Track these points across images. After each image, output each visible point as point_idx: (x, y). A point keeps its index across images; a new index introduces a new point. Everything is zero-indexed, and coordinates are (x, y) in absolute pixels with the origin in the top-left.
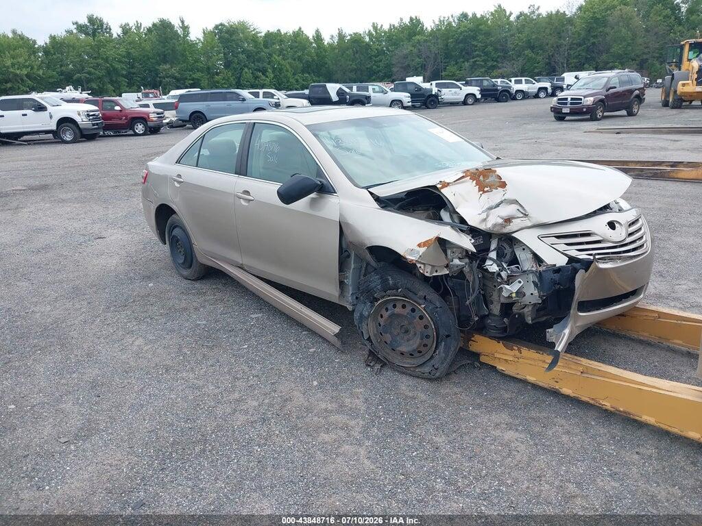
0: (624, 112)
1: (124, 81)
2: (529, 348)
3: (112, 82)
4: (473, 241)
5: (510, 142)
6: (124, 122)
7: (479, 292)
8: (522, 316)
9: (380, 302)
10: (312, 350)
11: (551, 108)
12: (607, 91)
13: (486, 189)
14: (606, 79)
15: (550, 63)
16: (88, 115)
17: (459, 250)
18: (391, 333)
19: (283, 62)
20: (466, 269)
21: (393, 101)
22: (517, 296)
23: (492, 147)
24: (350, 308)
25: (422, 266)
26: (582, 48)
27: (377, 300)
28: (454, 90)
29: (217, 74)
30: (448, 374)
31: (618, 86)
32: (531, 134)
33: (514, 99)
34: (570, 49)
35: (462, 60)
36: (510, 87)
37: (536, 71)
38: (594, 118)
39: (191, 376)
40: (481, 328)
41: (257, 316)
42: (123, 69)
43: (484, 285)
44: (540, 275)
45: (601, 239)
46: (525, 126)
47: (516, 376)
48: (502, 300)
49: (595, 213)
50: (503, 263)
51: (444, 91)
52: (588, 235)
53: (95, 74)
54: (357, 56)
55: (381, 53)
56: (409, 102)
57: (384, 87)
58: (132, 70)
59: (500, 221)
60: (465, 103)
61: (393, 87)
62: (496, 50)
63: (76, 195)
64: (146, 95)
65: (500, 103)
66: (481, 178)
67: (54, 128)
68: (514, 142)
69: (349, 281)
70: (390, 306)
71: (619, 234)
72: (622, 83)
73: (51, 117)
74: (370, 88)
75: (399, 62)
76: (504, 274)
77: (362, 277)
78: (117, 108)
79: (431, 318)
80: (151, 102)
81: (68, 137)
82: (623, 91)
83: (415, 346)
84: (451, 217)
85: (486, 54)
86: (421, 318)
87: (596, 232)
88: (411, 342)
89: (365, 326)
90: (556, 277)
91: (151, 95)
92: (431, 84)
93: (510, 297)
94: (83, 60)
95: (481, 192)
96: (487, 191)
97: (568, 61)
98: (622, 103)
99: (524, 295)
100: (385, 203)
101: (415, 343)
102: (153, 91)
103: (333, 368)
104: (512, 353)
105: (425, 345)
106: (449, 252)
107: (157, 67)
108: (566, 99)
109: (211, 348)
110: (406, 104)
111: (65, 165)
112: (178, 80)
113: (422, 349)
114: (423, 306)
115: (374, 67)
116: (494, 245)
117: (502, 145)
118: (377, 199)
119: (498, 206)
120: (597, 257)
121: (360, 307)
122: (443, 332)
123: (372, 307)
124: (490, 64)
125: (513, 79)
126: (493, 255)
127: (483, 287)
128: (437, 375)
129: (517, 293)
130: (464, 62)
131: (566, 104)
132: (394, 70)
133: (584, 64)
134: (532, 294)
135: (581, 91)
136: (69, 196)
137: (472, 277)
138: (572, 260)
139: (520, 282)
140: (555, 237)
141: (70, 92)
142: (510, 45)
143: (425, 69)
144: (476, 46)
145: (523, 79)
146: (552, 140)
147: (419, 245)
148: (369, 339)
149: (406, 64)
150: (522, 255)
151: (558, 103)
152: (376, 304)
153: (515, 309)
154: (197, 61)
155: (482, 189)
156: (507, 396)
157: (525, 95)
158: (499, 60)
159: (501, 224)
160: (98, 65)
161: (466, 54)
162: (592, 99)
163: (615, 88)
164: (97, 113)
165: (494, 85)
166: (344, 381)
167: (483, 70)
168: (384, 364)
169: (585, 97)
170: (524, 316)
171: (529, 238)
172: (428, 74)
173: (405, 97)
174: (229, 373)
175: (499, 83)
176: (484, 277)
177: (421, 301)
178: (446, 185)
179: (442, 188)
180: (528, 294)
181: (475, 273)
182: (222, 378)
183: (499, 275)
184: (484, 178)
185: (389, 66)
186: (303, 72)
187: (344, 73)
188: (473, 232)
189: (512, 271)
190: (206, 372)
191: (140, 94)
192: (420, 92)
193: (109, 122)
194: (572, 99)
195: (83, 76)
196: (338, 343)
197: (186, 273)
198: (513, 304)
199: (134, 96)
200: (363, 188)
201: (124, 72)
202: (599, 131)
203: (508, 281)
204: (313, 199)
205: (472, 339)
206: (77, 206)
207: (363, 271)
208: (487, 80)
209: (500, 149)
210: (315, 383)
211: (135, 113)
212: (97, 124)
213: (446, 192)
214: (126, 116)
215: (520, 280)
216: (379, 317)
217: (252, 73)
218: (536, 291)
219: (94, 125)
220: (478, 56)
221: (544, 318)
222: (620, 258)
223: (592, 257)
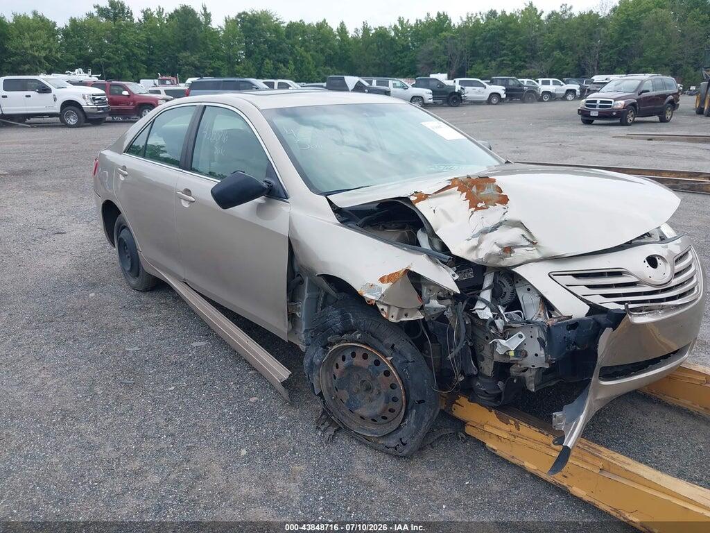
0: (656, 118)
1: (143, 67)
2: (530, 424)
3: (130, 68)
4: (457, 277)
5: (531, 144)
6: (132, 108)
7: (467, 343)
8: (522, 381)
9: (335, 347)
10: (253, 399)
11: (579, 110)
12: (639, 94)
13: (480, 205)
14: (639, 82)
15: (580, 65)
16: (94, 99)
17: (438, 289)
18: (348, 389)
19: (304, 54)
20: (448, 314)
21: (414, 97)
22: (516, 355)
23: (511, 149)
24: (303, 347)
25: (386, 308)
26: (614, 51)
27: (332, 345)
28: (478, 88)
29: (238, 63)
30: (421, 449)
31: (651, 89)
32: (556, 137)
33: (541, 100)
34: (602, 51)
35: (489, 58)
36: (537, 88)
37: (565, 72)
38: (624, 123)
39: (91, 428)
40: (468, 390)
41: (198, 344)
42: (142, 55)
43: (473, 334)
44: (549, 331)
45: (636, 280)
46: (549, 128)
47: (510, 460)
48: (497, 358)
49: (629, 245)
50: (500, 307)
51: (468, 89)
52: (619, 274)
53: (113, 58)
54: (381, 50)
55: (406, 48)
56: (430, 99)
57: (406, 83)
58: (152, 57)
59: (497, 250)
60: (489, 102)
61: (415, 83)
62: (525, 49)
63: (55, 182)
64: (163, 82)
65: (525, 104)
66: (474, 189)
67: (58, 110)
68: (536, 144)
69: (301, 314)
70: (348, 354)
71: (662, 274)
72: (655, 87)
73: (55, 99)
74: (391, 82)
75: (424, 59)
76: (499, 323)
77: (319, 309)
78: (125, 93)
79: (398, 375)
80: (162, 88)
81: (72, 121)
82: (657, 96)
83: (378, 411)
84: (430, 242)
85: (514, 53)
86: (387, 373)
87: (631, 270)
88: (374, 404)
89: (317, 377)
90: (571, 334)
91: (168, 82)
92: (455, 82)
93: (506, 355)
94: (102, 45)
95: (473, 209)
96: (482, 208)
97: (598, 63)
98: (654, 109)
99: (526, 356)
100: (347, 217)
101: (378, 406)
102: (170, 77)
103: (273, 429)
104: (507, 427)
105: (392, 411)
106: (424, 290)
107: (177, 55)
108: (595, 101)
109: (130, 388)
110: (426, 101)
111: (59, 150)
112: (197, 68)
113: (388, 414)
114: (389, 359)
115: (399, 63)
116: (488, 282)
117: (525, 148)
118: (338, 211)
119: (495, 228)
120: (631, 306)
121: (311, 351)
122: (414, 397)
123: (325, 353)
124: (517, 64)
125: (540, 80)
126: (486, 295)
127: (472, 336)
128: (405, 452)
129: (515, 351)
130: (490, 61)
131: (595, 106)
132: (420, 66)
133: (615, 67)
134: (537, 356)
135: (611, 94)
136: (48, 183)
137: (457, 323)
138: (595, 309)
139: (520, 336)
140: (573, 275)
141: (79, 75)
142: (538, 45)
143: (450, 67)
144: (504, 45)
145: (551, 80)
146: (578, 144)
147: (382, 280)
148: (321, 394)
149: (431, 60)
150: (525, 298)
151: (587, 106)
152: (331, 349)
153: (513, 370)
154: (217, 49)
155: (474, 204)
156: (496, 488)
157: (552, 96)
158: (527, 60)
159: (498, 255)
160: (117, 50)
161: (494, 53)
162: (623, 102)
163: (648, 91)
164: (103, 97)
165: (520, 85)
166: (282, 451)
167: (510, 69)
168: (340, 428)
169: (615, 100)
170: (525, 381)
171: (536, 275)
172: (452, 72)
173: (426, 93)
174: (139, 428)
175: (525, 83)
176: (473, 323)
177: (387, 352)
178: (422, 197)
179: (418, 201)
180: (531, 354)
181: (461, 319)
182: (127, 435)
183: (493, 324)
184: (478, 189)
185: (413, 62)
186: (325, 64)
187: (367, 68)
188: (458, 263)
189: (511, 319)
190: (111, 423)
191: (156, 81)
192: (442, 89)
193: (115, 107)
194: (601, 102)
195: (102, 60)
196: (285, 394)
197: (133, 282)
198: (509, 365)
199: (150, 82)
200: (321, 194)
201: (144, 58)
202: (629, 137)
203: (505, 333)
204: (260, 205)
205: (457, 401)
206: (51, 194)
207: (321, 302)
208: (513, 79)
209: (521, 152)
210: (244, 452)
211: (144, 99)
212: (103, 109)
213: (423, 208)
214: (134, 102)
215: (520, 333)
216: (334, 367)
217: (273, 64)
218: (543, 352)
219: (99, 109)
220: (506, 55)
221: (553, 383)
222: (662, 308)
223: (622, 307)
